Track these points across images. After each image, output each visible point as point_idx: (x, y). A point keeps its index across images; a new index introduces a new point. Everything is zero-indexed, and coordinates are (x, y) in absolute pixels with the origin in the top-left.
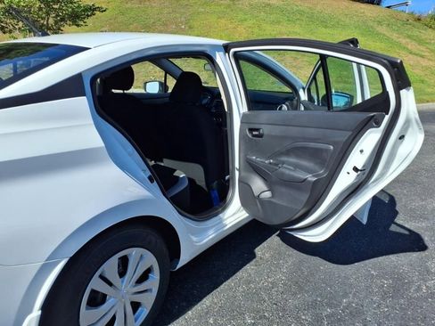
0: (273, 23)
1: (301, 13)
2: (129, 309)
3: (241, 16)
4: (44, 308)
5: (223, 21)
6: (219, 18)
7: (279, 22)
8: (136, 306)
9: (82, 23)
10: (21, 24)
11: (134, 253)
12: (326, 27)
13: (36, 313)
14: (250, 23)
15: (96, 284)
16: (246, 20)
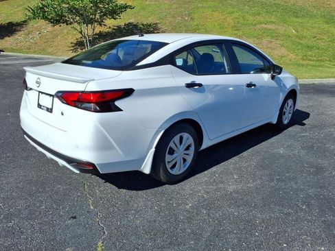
0: (254, 14)
1: (277, 5)
2: (182, 161)
3: (230, 9)
4: (156, 148)
5: (216, 14)
6: (213, 11)
7: (259, 14)
8: (185, 160)
9: (117, 17)
10: (78, 18)
11: (186, 135)
12: (297, 17)
13: (153, 149)
14: (236, 15)
15: (171, 144)
16: (233, 12)
